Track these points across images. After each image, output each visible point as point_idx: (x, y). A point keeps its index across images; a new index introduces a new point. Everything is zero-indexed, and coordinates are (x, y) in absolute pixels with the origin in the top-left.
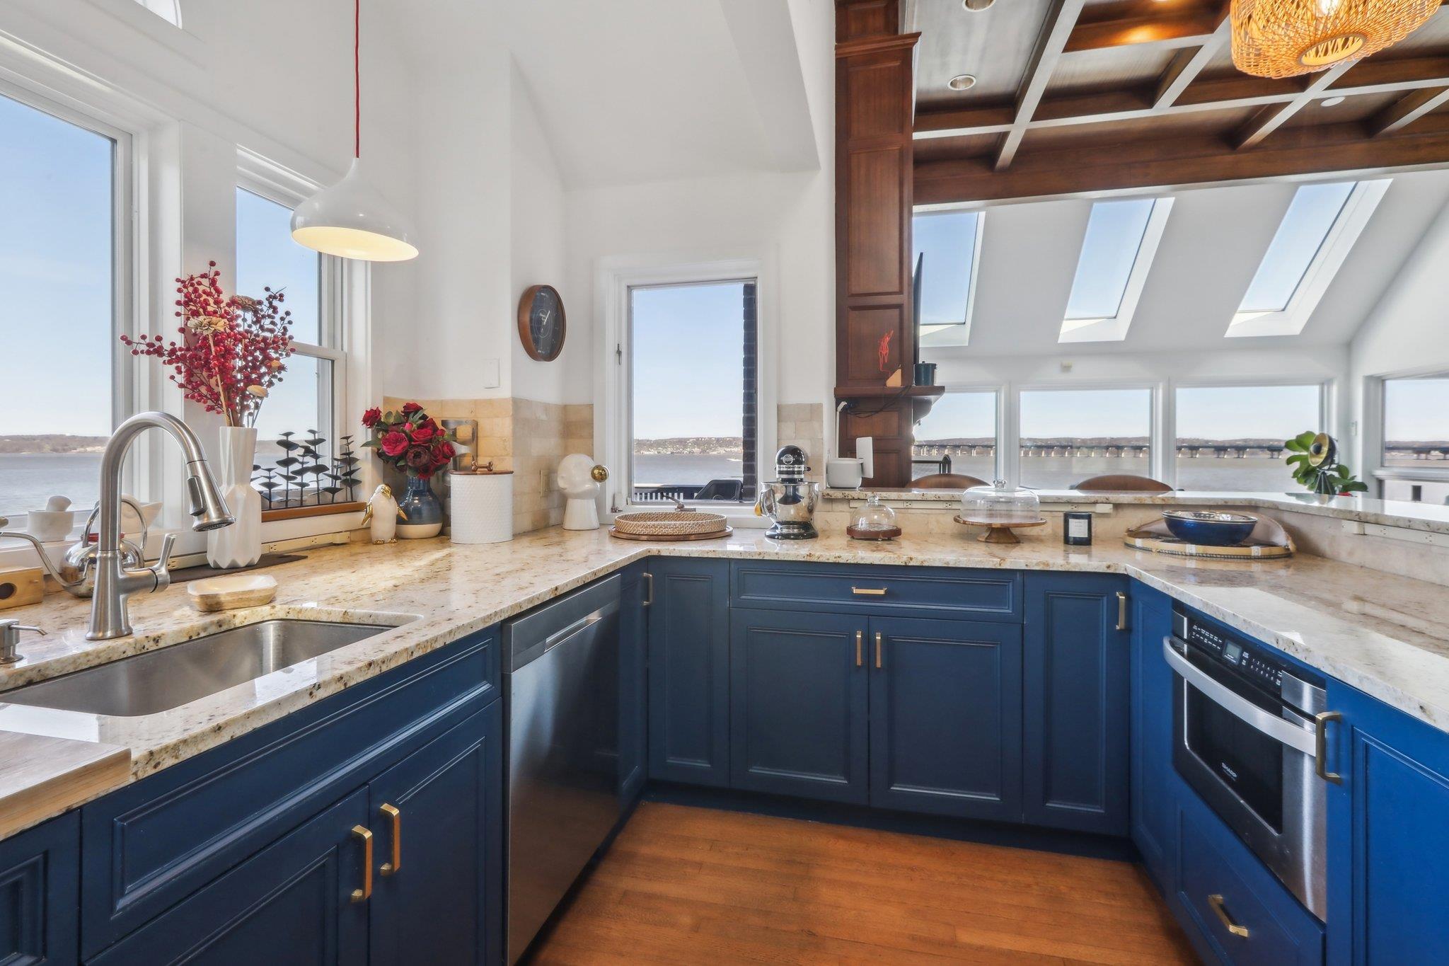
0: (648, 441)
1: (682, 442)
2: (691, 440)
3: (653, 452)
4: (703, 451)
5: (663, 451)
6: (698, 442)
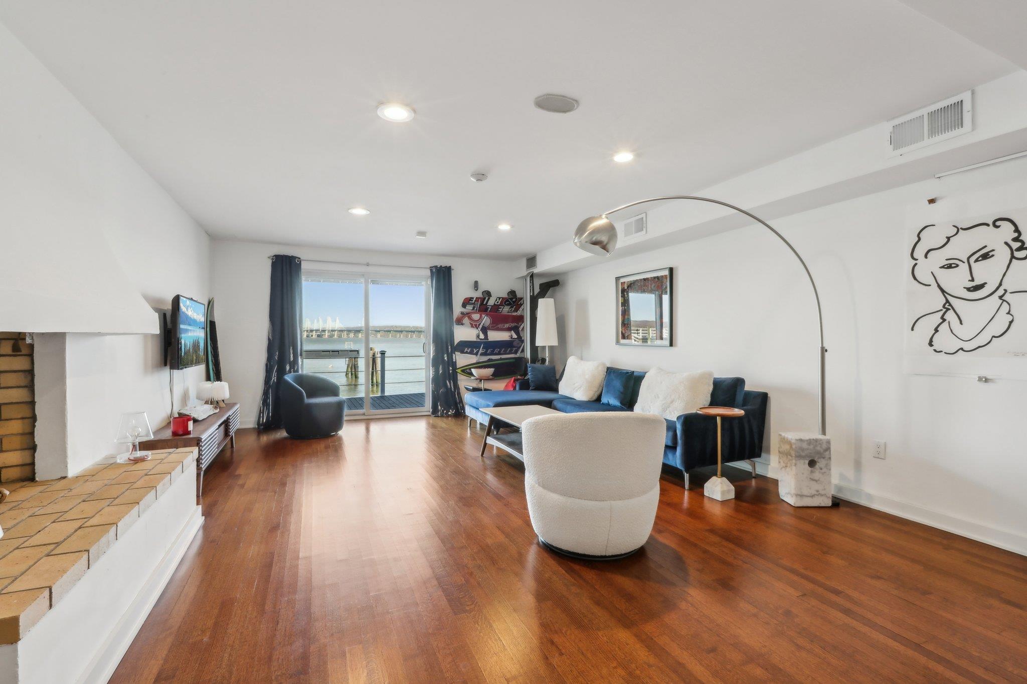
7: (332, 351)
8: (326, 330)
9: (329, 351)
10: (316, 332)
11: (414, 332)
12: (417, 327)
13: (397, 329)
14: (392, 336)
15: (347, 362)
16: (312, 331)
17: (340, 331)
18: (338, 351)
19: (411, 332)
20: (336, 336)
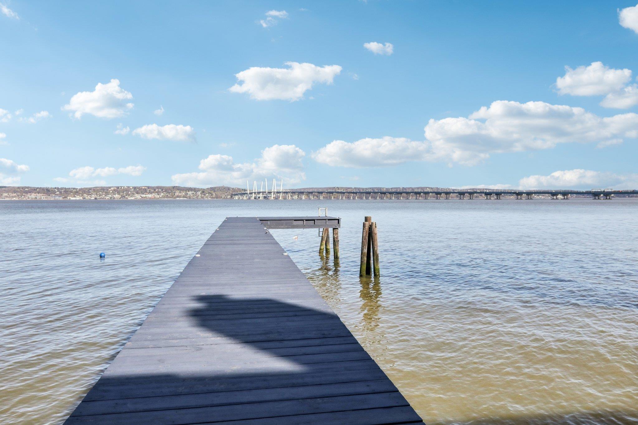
0: (74, 189)
1: (105, 190)
2: (112, 188)
3: (78, 198)
4: (123, 197)
5: (87, 197)
6: (118, 190)
7: (306, 220)
8: (271, 192)
9: (303, 220)
10: (263, 194)
11: (356, 193)
12: (359, 189)
13: (340, 191)
14: (334, 198)
15: (321, 233)
16: (259, 193)
17: (284, 193)
18: (314, 220)
19: (353, 193)
20: (281, 198)
